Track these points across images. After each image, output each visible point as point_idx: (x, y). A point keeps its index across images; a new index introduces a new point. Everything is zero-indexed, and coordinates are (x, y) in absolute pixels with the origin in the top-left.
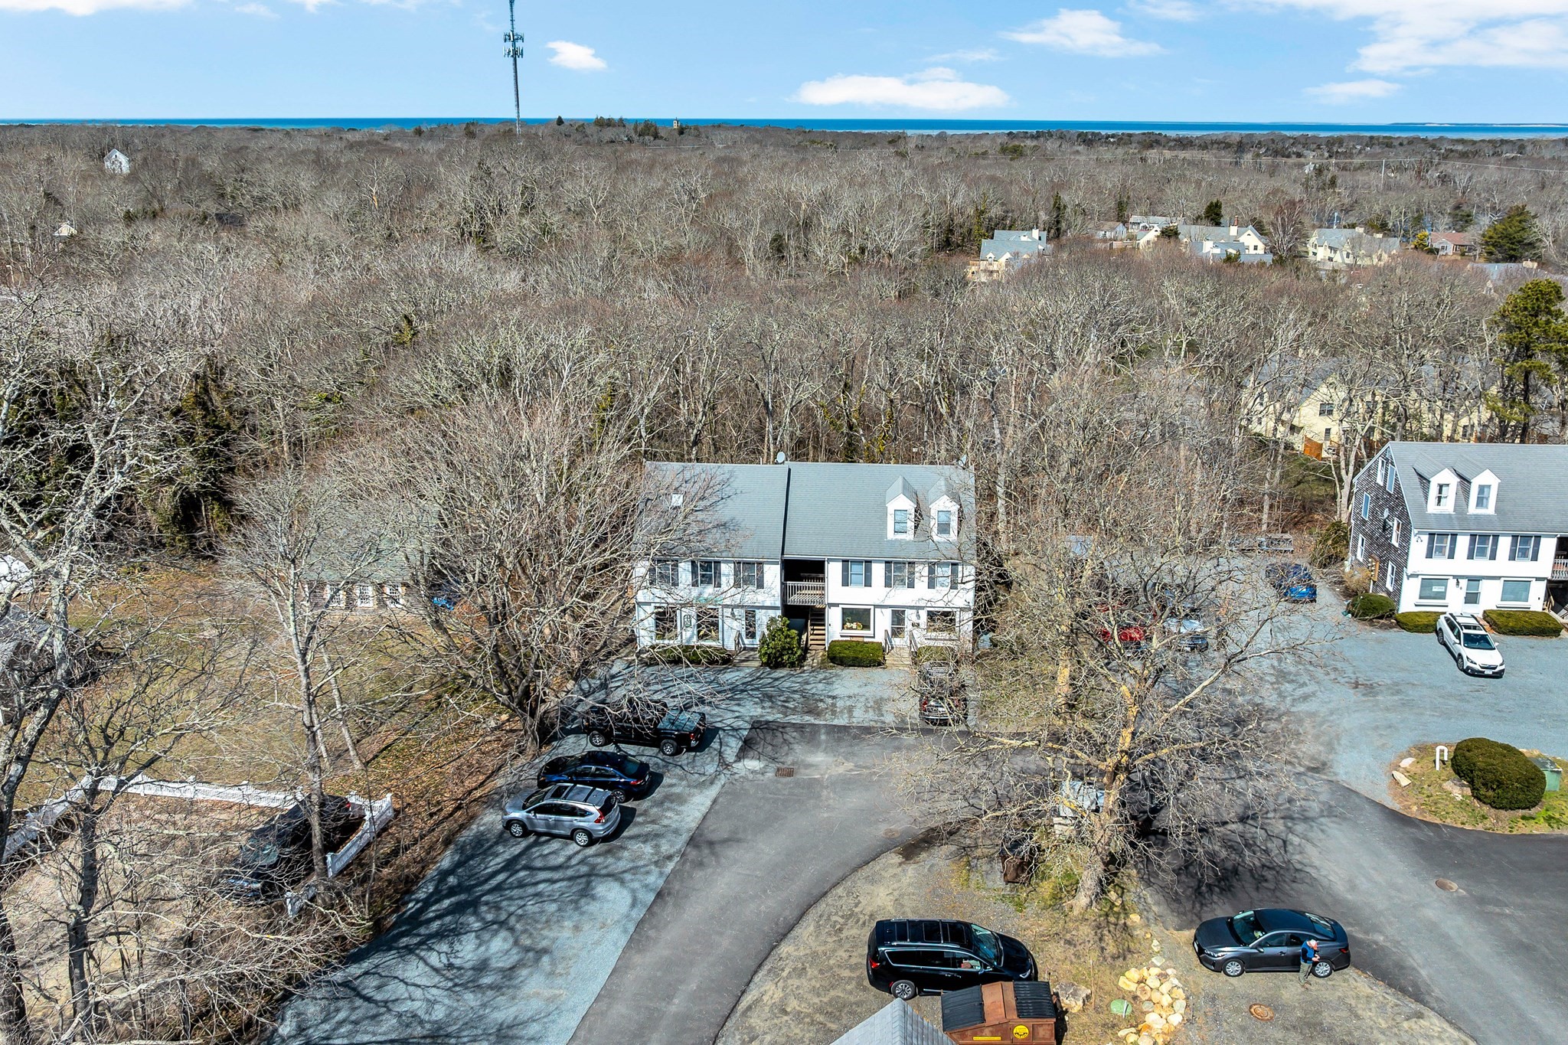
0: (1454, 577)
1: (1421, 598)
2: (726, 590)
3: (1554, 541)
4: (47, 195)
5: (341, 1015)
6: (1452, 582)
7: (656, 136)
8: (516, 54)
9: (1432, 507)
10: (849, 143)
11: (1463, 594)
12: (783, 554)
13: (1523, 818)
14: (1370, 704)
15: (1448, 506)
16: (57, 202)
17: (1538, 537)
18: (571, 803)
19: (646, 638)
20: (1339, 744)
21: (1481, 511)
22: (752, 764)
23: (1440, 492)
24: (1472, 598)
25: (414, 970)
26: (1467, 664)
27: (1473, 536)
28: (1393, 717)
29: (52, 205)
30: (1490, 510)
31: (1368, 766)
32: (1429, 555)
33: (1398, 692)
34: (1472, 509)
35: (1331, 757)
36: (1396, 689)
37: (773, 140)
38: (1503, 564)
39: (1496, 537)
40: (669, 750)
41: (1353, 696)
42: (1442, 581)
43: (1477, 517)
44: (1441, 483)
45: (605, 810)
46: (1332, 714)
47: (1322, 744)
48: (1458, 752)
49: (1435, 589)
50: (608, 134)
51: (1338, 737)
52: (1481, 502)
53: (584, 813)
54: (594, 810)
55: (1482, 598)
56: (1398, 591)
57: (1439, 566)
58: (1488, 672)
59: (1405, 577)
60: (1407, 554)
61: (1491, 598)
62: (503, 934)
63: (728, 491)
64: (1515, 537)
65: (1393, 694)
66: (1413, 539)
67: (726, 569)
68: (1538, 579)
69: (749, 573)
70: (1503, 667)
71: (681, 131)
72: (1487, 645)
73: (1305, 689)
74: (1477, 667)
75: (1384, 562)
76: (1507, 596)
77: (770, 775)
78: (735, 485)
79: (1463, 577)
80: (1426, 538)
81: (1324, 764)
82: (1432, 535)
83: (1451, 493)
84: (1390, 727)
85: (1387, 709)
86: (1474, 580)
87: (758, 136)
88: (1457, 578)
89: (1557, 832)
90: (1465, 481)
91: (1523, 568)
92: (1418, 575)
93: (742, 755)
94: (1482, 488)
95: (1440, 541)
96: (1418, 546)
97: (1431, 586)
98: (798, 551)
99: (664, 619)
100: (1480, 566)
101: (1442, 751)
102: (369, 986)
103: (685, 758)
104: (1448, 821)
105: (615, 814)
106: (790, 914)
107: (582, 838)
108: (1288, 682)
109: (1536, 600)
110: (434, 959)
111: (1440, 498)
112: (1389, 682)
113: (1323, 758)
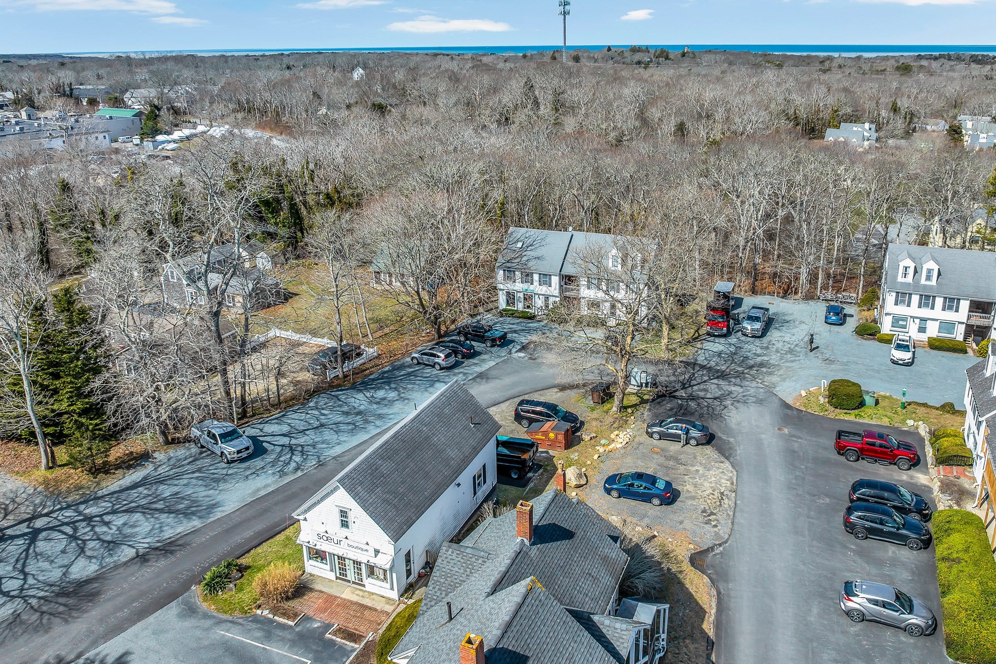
0: (911, 317)
1: (892, 326)
2: (536, 287)
3: (968, 302)
4: (314, 94)
5: (330, 404)
6: (910, 320)
7: (667, 58)
8: (565, 14)
9: (900, 279)
10: (791, 62)
11: (917, 327)
12: (560, 271)
13: (845, 413)
15: (909, 278)
16: (319, 97)
17: (959, 300)
18: (435, 352)
19: (502, 304)
21: (928, 283)
22: (521, 354)
23: (905, 271)
24: (922, 330)
25: (360, 396)
27: (921, 295)
29: (316, 99)
30: (933, 282)
31: (793, 388)
32: (896, 304)
34: (923, 281)
37: (741, 60)
38: (938, 312)
39: (934, 297)
40: (489, 345)
42: (905, 319)
43: (925, 286)
44: (906, 265)
45: (447, 356)
46: (800, 368)
47: (782, 378)
49: (901, 323)
50: (638, 57)
51: (792, 377)
52: (928, 278)
53: (438, 357)
54: (442, 356)
55: (928, 330)
57: (901, 310)
58: (901, 362)
59: (884, 314)
60: (884, 302)
61: (933, 330)
62: (396, 392)
63: (543, 243)
64: (945, 298)
66: (887, 294)
67: (536, 277)
68: (959, 323)
69: (545, 279)
71: (683, 55)
72: (907, 350)
74: (895, 359)
76: (941, 331)
77: (526, 359)
78: (546, 240)
79: (917, 318)
80: (894, 294)
82: (898, 293)
83: (911, 272)
86: (923, 320)
87: (732, 58)
88: (913, 318)
89: (857, 420)
91: (950, 316)
92: (891, 314)
93: (519, 351)
94: (929, 270)
95: (903, 297)
96: (890, 298)
97: (898, 321)
98: (569, 270)
99: (511, 298)
100: (925, 313)
102: (343, 397)
103: (496, 349)
104: (809, 410)
105: (452, 359)
106: (501, 399)
107: (437, 367)
109: (959, 334)
110: (368, 394)
111: (906, 274)
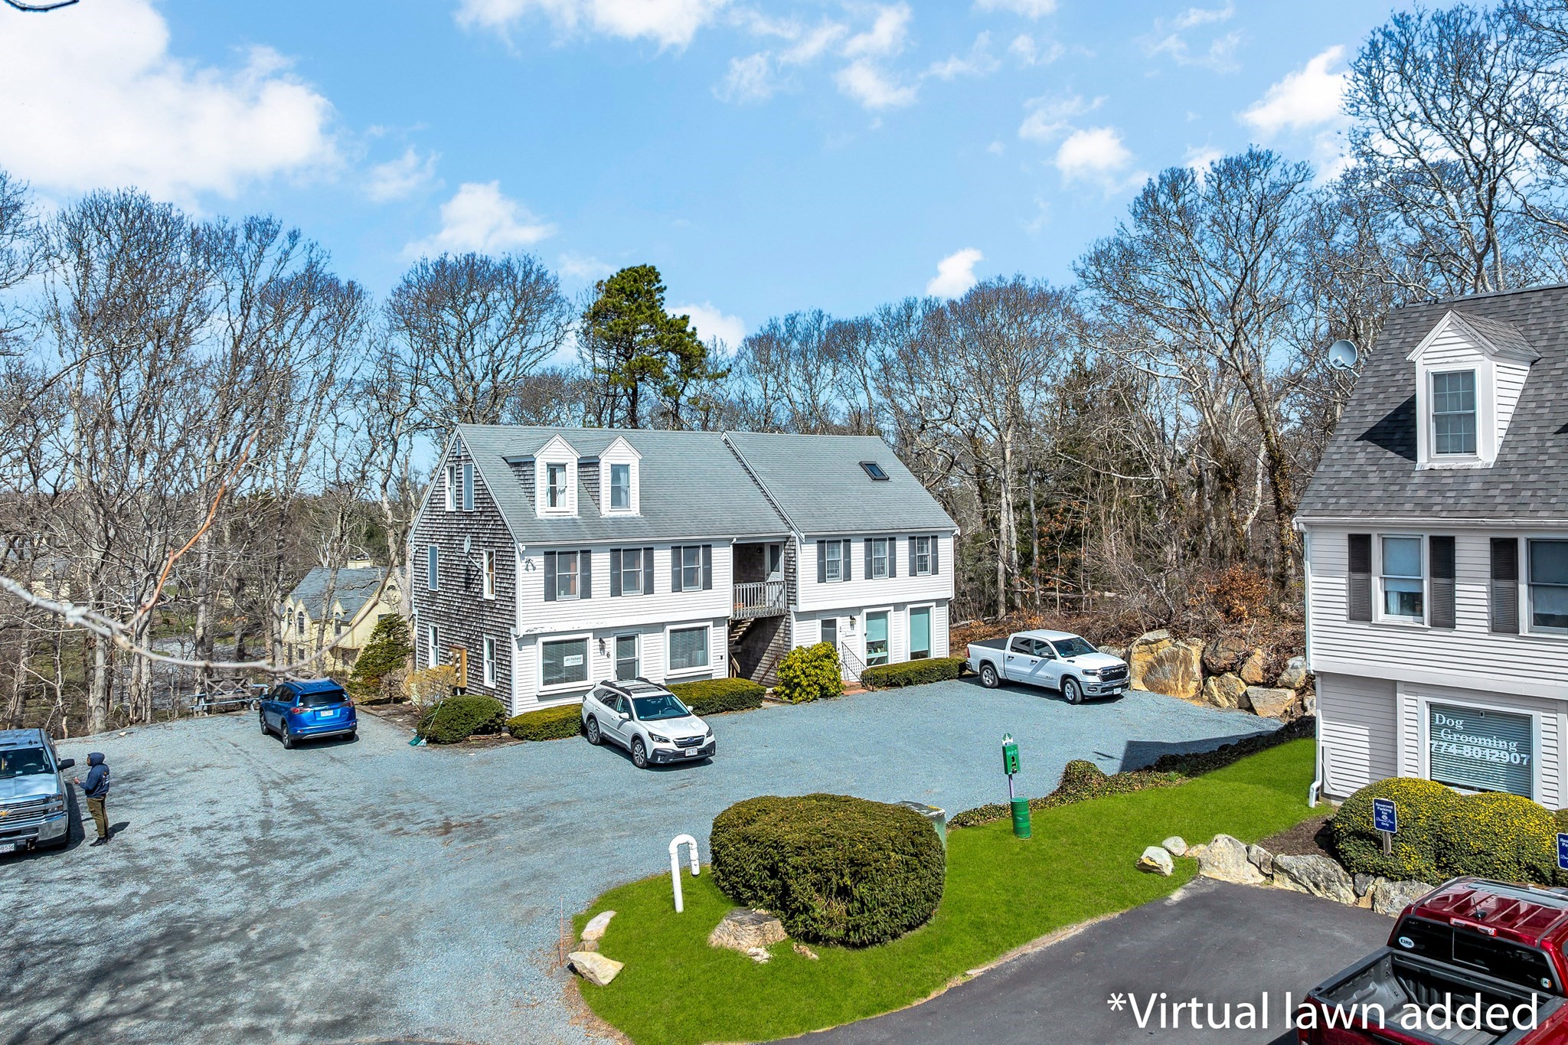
0: (595, 634)
1: (546, 683)
3: (729, 552)
6: (593, 645)
9: (542, 508)
11: (611, 665)
14: (483, 851)
15: (569, 504)
17: (707, 546)
20: (413, 943)
21: (619, 512)
23: (553, 479)
24: (625, 672)
26: (652, 746)
27: (615, 551)
28: (536, 860)
30: (634, 510)
31: (500, 970)
32: (550, 594)
33: (537, 820)
34: (606, 510)
35: (388, 980)
36: (531, 816)
38: (664, 600)
39: (649, 551)
41: (438, 848)
42: (577, 643)
43: (616, 521)
44: (553, 462)
46: (391, 887)
47: (363, 956)
48: (723, 838)
49: (568, 661)
51: (408, 930)
52: (618, 496)
55: (640, 669)
56: (505, 682)
57: (568, 614)
58: (691, 751)
59: (515, 645)
60: (512, 599)
64: (676, 549)
65: (528, 825)
66: (520, 565)
68: (716, 622)
70: (711, 739)
72: (676, 712)
73: (326, 861)
74: (671, 747)
75: (474, 642)
76: (676, 659)
79: (608, 633)
80: (539, 561)
81: (368, 1002)
82: (549, 555)
83: (570, 479)
84: (535, 877)
85: (522, 850)
86: (626, 636)
88: (600, 633)
90: (588, 464)
91: (693, 605)
92: (536, 637)
94: (618, 471)
95: (565, 568)
96: (529, 577)
97: (560, 656)
100: (630, 610)
101: (684, 848)
108: (282, 858)
109: (718, 662)
111: (554, 492)
112: (515, 809)
113: (364, 986)
